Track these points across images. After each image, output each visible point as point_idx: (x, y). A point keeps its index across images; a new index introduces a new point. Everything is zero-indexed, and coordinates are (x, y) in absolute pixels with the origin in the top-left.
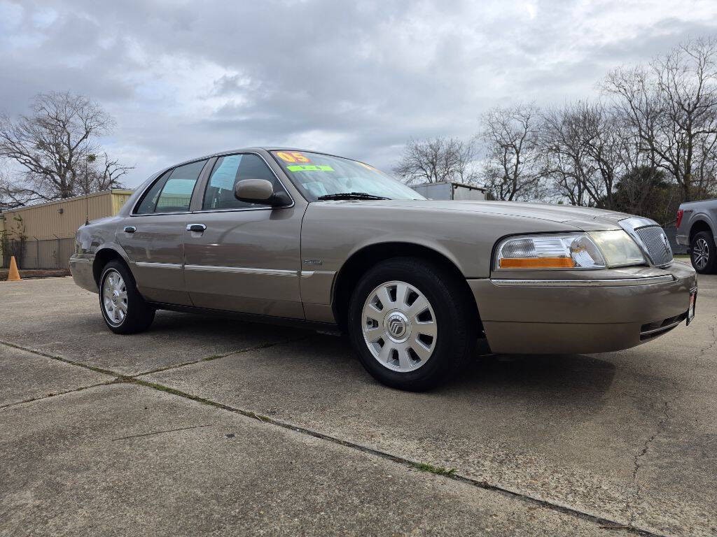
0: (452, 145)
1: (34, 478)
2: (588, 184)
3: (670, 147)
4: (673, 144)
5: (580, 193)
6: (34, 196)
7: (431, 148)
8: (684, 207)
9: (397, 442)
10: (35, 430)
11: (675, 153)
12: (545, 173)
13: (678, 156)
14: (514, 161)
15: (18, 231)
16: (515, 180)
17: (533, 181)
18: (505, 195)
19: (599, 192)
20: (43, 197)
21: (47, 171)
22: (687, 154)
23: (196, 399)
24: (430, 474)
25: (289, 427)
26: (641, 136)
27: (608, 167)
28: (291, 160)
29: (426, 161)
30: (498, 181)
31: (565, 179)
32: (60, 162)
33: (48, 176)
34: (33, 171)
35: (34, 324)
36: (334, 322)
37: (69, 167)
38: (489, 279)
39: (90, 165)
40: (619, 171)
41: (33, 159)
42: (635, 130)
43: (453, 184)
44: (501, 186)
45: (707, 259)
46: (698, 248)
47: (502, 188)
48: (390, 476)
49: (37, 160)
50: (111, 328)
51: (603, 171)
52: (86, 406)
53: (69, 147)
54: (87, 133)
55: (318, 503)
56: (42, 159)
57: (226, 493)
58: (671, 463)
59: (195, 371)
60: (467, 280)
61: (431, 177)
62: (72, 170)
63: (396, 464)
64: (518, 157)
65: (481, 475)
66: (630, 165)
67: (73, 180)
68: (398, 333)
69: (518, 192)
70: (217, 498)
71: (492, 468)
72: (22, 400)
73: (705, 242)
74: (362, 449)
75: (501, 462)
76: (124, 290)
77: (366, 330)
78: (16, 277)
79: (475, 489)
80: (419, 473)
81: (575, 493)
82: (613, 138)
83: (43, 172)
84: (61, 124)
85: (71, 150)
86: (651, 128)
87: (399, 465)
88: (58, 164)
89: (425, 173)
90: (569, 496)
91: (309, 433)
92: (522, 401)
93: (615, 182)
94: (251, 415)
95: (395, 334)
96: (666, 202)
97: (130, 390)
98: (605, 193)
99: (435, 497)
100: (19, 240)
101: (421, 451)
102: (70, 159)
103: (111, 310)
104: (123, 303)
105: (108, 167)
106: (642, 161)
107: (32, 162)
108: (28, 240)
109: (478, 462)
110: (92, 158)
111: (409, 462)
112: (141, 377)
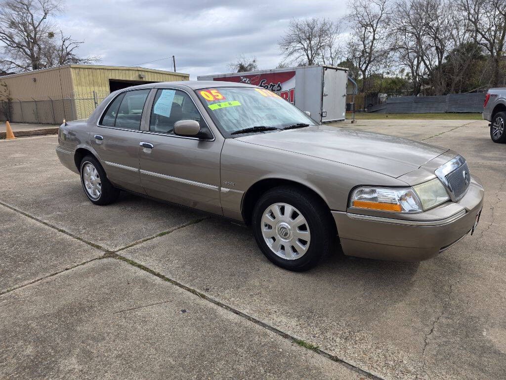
0: (325, 24)
1: (75, 347)
2: (425, 58)
3: (490, 29)
4: (493, 26)
5: (419, 64)
6: (12, 66)
7: (309, 26)
8: (491, 91)
9: (284, 319)
10: (64, 303)
11: (493, 33)
12: (394, 49)
13: (495, 36)
14: (371, 38)
15: (5, 94)
16: (370, 53)
17: (385, 54)
18: (362, 65)
19: (433, 63)
20: (19, 66)
21: (19, 46)
22: (501, 35)
23: (158, 275)
24: (304, 349)
25: (218, 304)
26: (469, 19)
27: (442, 45)
28: (211, 98)
29: (304, 37)
30: (358, 54)
31: (408, 53)
32: (28, 38)
33: (21, 50)
34: (9, 45)
35: (38, 192)
36: (243, 221)
37: (35, 42)
38: (346, 213)
39: (51, 41)
40: (450, 46)
41: (8, 36)
42: (465, 14)
43: (324, 67)
44: (360, 58)
45: (502, 132)
46: (497, 124)
47: (360, 59)
48: (281, 350)
49: (11, 37)
50: (91, 200)
51: (437, 48)
52: (91, 279)
53: (33, 26)
54: (46, 14)
55: (241, 372)
56: (14, 36)
57: (187, 361)
58: (446, 342)
59: (154, 247)
60: (331, 211)
61: (307, 50)
62: (38, 45)
63: (284, 340)
64: (374, 34)
65: (334, 350)
66: (458, 41)
67: (39, 53)
68: (285, 236)
69: (372, 63)
70: (182, 365)
71: (340, 343)
72: (49, 274)
73: (502, 120)
74: (264, 325)
75: (346, 339)
76: (98, 177)
77: (264, 230)
78: (12, 137)
79: (330, 362)
80: (298, 348)
81: (387, 365)
82: (448, 20)
83: (17, 47)
84: (25, 7)
85: (35, 29)
86: (478, 14)
87: (286, 340)
88: (27, 40)
89: (302, 46)
90: (384, 369)
91: (231, 310)
92: (361, 283)
93: (445, 55)
94: (194, 292)
95: (283, 236)
96: (481, 72)
97: (115, 264)
98: (437, 63)
99: (307, 368)
100: (7, 101)
101: (299, 327)
102: (35, 36)
103: (90, 188)
104: (98, 185)
105: (64, 42)
106: (467, 37)
107: (8, 38)
108: (13, 101)
109: (333, 339)
110: (51, 35)
111: (292, 338)
112: (120, 252)
